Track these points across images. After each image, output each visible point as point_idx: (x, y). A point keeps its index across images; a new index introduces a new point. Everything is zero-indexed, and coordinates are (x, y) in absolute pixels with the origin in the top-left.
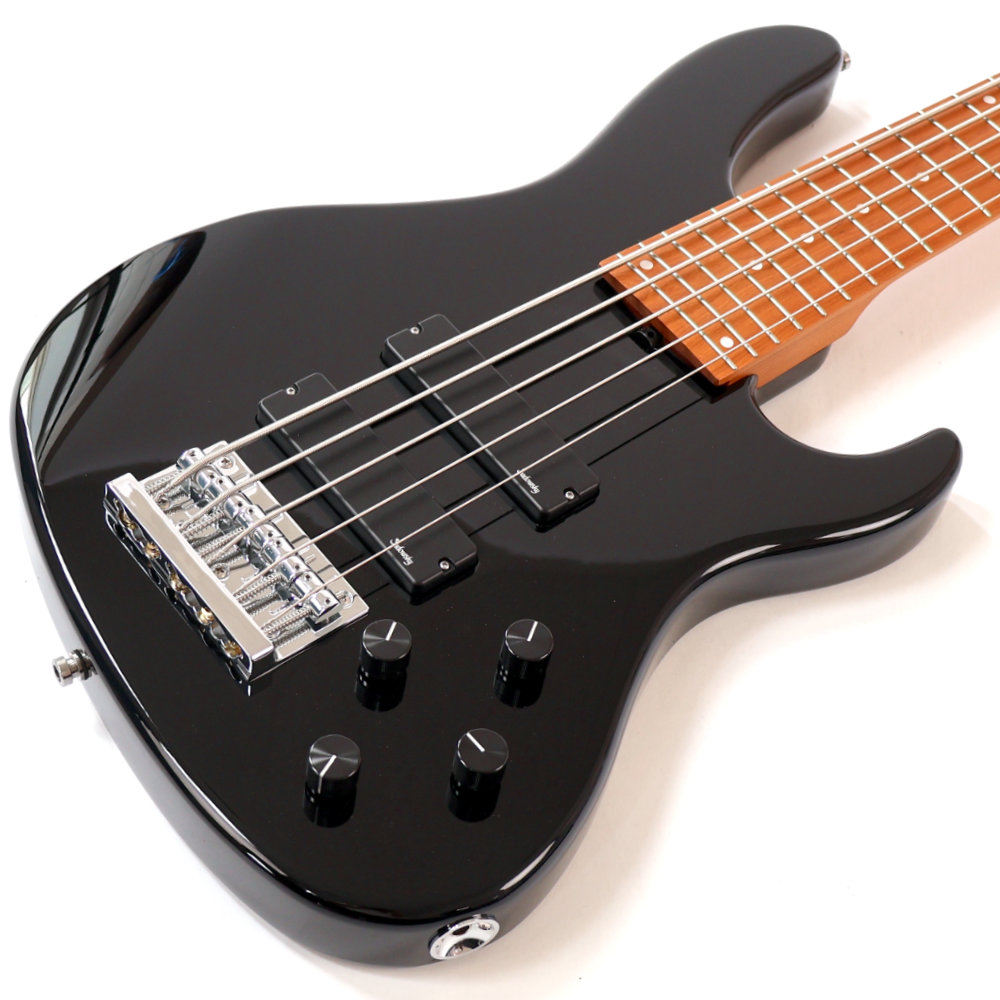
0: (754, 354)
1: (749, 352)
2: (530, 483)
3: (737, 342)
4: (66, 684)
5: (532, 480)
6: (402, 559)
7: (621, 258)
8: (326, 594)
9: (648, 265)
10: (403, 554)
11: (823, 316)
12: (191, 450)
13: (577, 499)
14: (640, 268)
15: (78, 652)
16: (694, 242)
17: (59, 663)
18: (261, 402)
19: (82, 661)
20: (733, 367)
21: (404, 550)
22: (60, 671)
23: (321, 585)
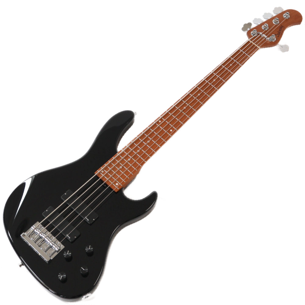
3: (119, 184)
5: (88, 218)
6: (68, 238)
7: (98, 171)
8: (58, 247)
9: (103, 172)
11: (133, 175)
14: (101, 173)
16: (110, 165)
20: (118, 189)
21: (69, 236)
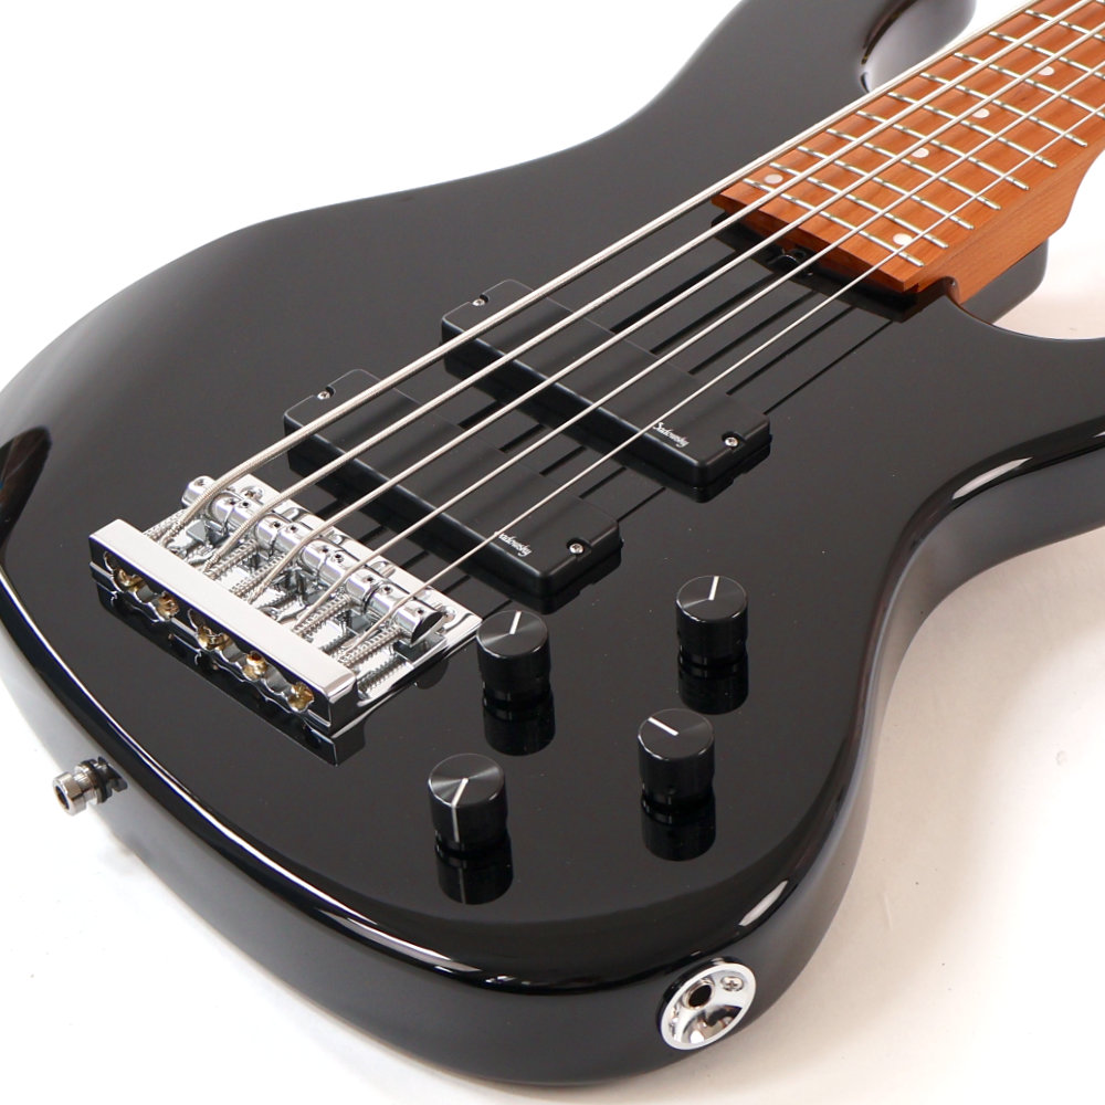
0: (942, 245)
1: (935, 245)
2: (673, 436)
3: (914, 235)
4: (77, 811)
5: (675, 433)
8: (416, 604)
9: (776, 179)
10: (515, 545)
11: (1025, 190)
12: (198, 479)
13: (743, 445)
14: (765, 183)
15: (88, 763)
17: (62, 780)
18: (286, 414)
19: (95, 773)
20: (919, 263)
21: (517, 540)
22: (66, 793)
23: (407, 596)
